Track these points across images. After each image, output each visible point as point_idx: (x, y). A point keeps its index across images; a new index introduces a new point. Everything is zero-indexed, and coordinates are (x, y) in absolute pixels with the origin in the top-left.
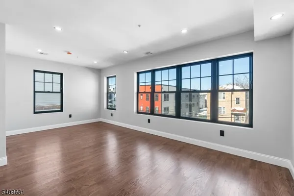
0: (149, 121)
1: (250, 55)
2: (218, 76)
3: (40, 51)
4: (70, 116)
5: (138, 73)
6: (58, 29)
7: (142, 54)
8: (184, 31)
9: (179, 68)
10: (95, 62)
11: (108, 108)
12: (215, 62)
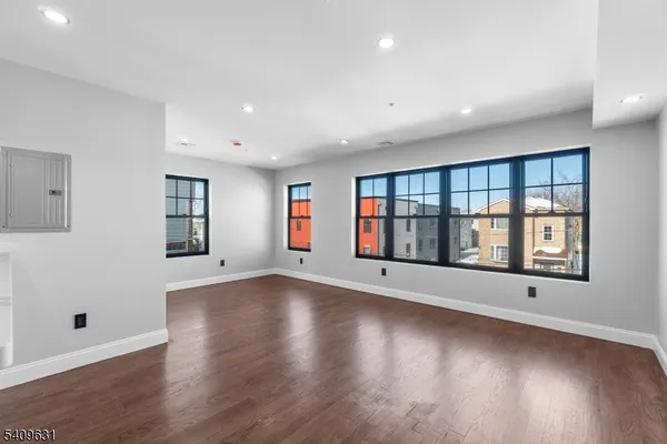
0: (384, 272)
1: (585, 151)
2: (524, 188)
3: (185, 140)
4: (222, 263)
5: (359, 180)
6: (248, 109)
7: (374, 145)
8: (466, 111)
9: (445, 171)
10: (273, 158)
11: (290, 248)
12: (517, 163)
